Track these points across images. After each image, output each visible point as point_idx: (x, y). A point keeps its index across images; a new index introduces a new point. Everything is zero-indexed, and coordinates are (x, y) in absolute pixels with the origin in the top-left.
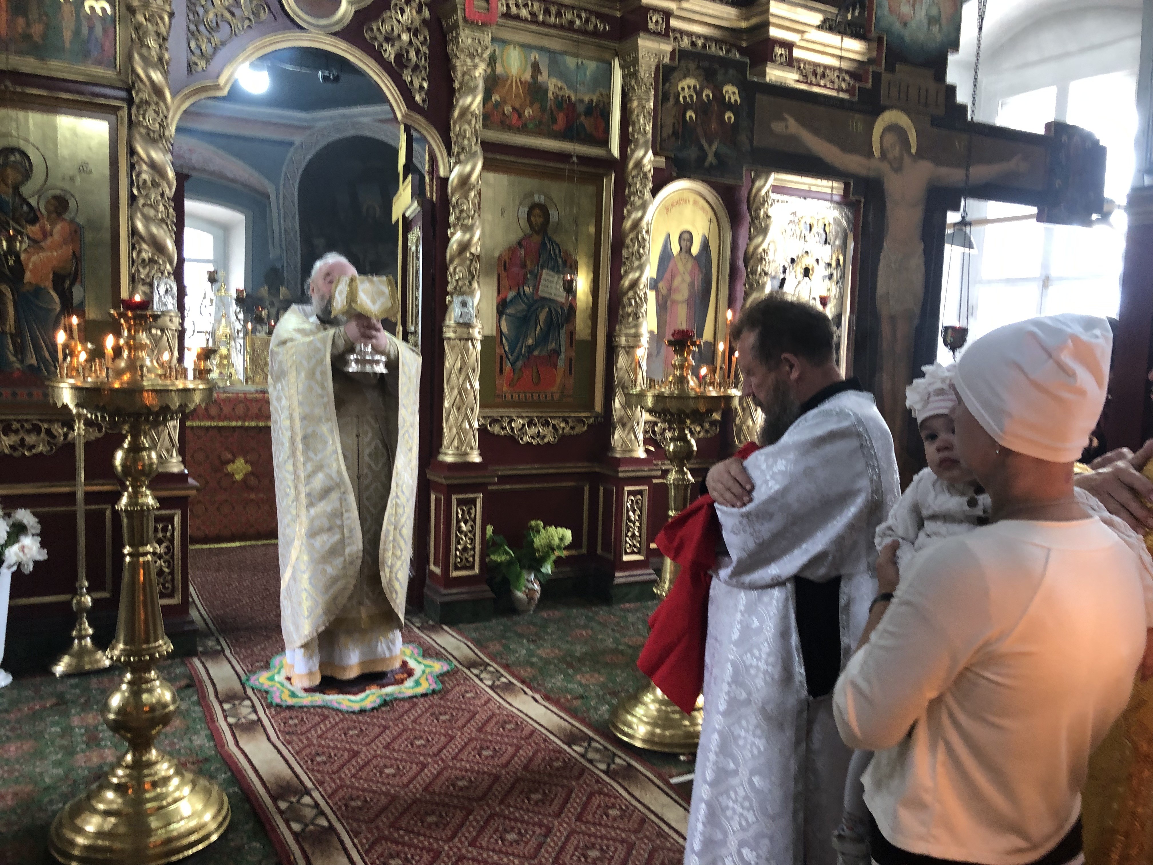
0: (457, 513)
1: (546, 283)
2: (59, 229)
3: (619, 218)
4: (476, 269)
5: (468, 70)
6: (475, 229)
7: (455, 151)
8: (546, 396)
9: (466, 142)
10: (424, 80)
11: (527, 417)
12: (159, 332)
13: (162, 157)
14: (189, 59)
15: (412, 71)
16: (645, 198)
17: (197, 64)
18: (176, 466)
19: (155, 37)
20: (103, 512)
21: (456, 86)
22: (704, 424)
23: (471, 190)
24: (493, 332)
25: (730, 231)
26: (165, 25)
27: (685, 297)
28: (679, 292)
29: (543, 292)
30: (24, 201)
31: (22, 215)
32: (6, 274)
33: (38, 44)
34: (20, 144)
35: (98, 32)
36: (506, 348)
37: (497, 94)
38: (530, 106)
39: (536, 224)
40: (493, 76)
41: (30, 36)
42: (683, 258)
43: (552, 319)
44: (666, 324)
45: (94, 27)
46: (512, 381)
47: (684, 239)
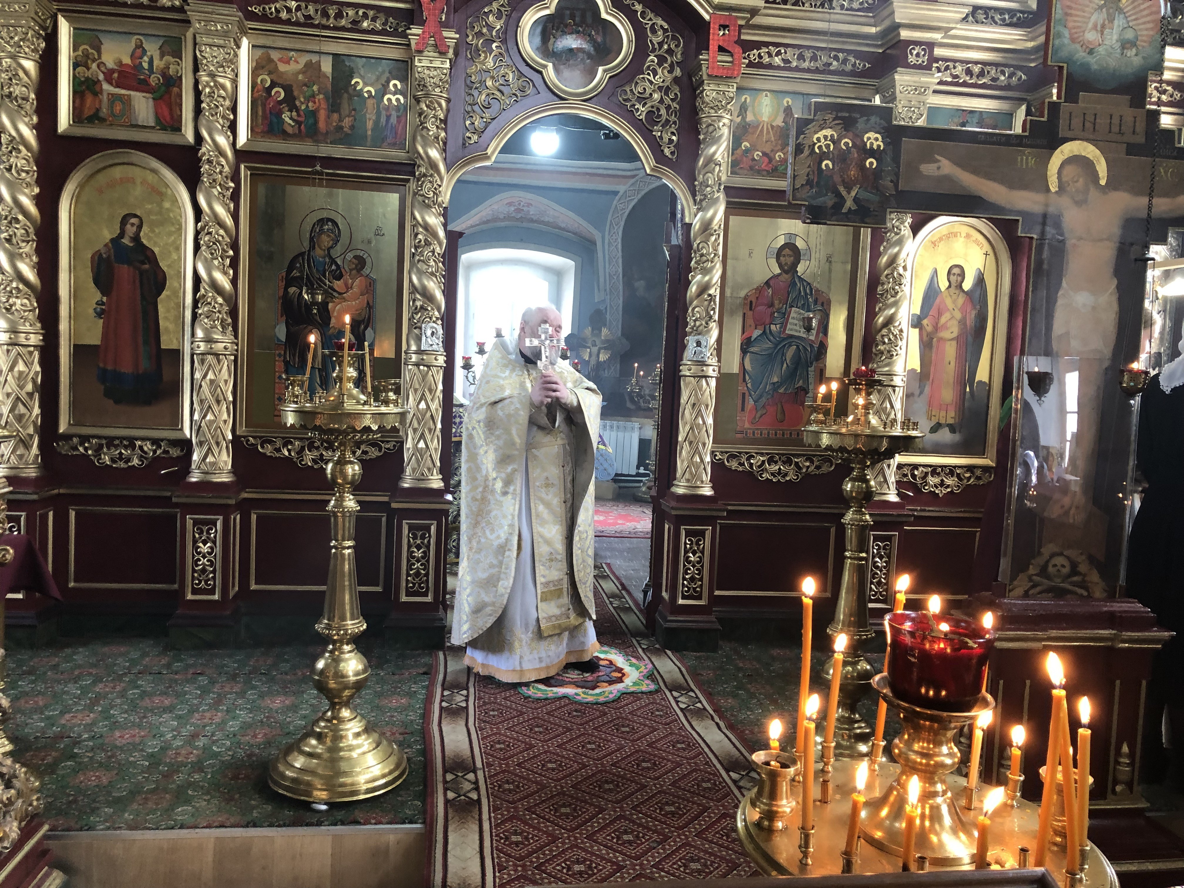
0: (686, 544)
1: (796, 322)
2: (358, 283)
3: (875, 255)
4: (714, 309)
5: (712, 121)
6: (715, 271)
7: (698, 198)
8: (791, 434)
9: (709, 189)
10: (673, 134)
11: (767, 454)
12: (426, 368)
13: (434, 220)
14: (464, 134)
15: (662, 126)
16: (902, 233)
17: (470, 138)
18: (436, 483)
19: (433, 120)
20: (379, 519)
21: (701, 137)
22: (975, 470)
23: (712, 235)
24: (736, 370)
25: (1011, 265)
26: (442, 109)
27: (955, 334)
28: (947, 329)
29: (791, 330)
30: (333, 261)
31: (331, 272)
32: (316, 321)
33: (347, 135)
34: (333, 215)
35: (393, 120)
36: (749, 385)
37: (747, 141)
38: (781, 150)
39: (786, 264)
40: (743, 124)
41: (341, 128)
42: (952, 294)
43: (800, 357)
44: (931, 363)
45: (390, 115)
46: (755, 418)
47: (954, 274)
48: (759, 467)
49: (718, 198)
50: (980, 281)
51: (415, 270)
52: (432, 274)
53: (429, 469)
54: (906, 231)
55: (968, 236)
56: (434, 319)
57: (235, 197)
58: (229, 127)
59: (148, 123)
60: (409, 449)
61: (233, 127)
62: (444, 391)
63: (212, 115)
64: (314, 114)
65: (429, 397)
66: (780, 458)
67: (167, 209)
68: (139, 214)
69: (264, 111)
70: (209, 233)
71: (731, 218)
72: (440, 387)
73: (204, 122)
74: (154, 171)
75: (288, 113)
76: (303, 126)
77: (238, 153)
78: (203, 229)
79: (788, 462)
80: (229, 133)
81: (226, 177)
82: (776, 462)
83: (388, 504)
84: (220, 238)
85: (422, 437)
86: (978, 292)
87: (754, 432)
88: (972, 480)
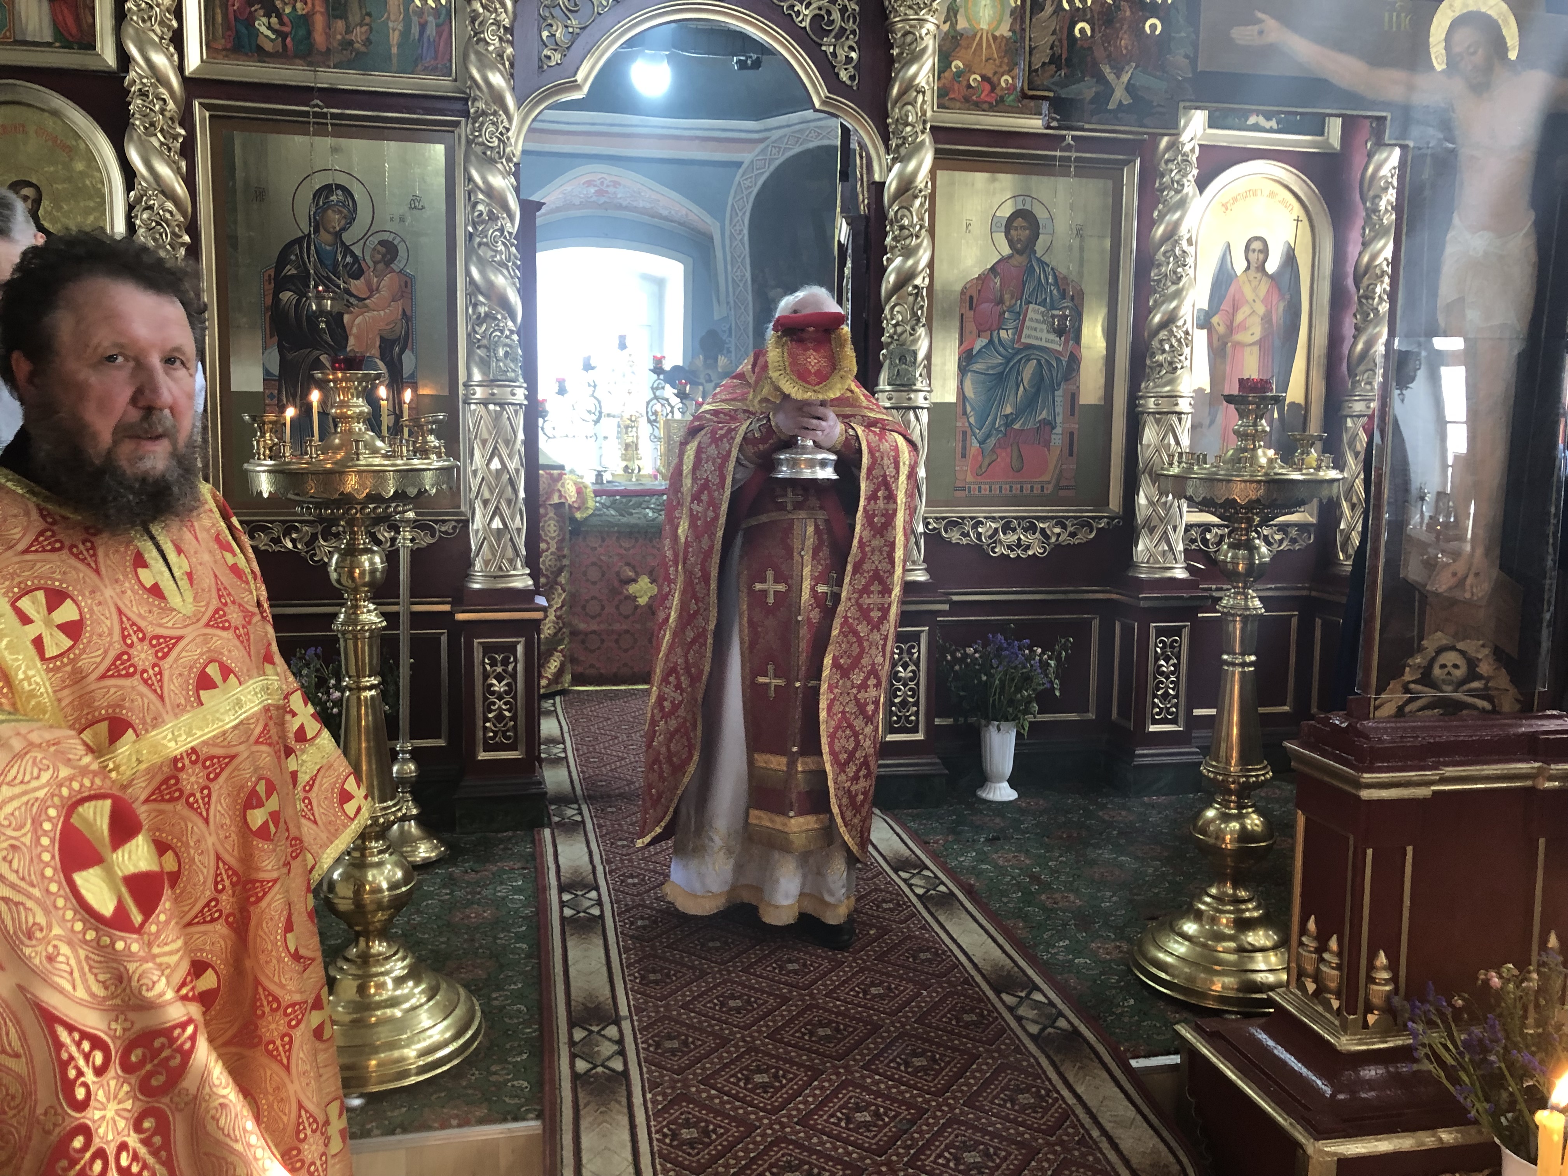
1: (1034, 325)
2: (388, 283)
3: (1146, 224)
4: (922, 307)
5: (911, 26)
6: (921, 252)
7: (893, 143)
8: (1032, 488)
9: (908, 129)
10: (851, 48)
11: (1002, 518)
12: (498, 408)
13: (500, 182)
14: (540, 52)
15: (837, 37)
16: (1185, 191)
17: (549, 58)
18: (521, 580)
19: (494, 27)
20: (437, 639)
21: (895, 52)
22: (1289, 529)
23: (916, 197)
24: (951, 397)
25: (1332, 234)
26: (506, 12)
27: (1257, 337)
28: (1245, 329)
29: (1029, 337)
30: (347, 250)
31: (345, 266)
32: (327, 343)
33: (358, 53)
34: (342, 180)
35: (431, 30)
36: (972, 420)
37: (958, 58)
38: (1009, 72)
39: (1019, 240)
40: (952, 33)
41: (351, 43)
42: (1251, 278)
43: (1042, 379)
44: (1224, 379)
45: (426, 22)
46: (980, 467)
47: (1254, 251)
48: (991, 537)
49: (923, 142)
50: (1290, 259)
51: (474, 259)
52: (502, 264)
53: (511, 561)
54: (1190, 188)
55: (1272, 194)
56: (507, 332)
57: (188, 150)
58: (171, 40)
59: (42, 37)
60: (477, 531)
61: (178, 39)
62: (526, 442)
63: (144, 21)
64: (305, 21)
65: (504, 452)
66: (1019, 525)
67: (80, 172)
68: (34, 181)
69: (225, 15)
70: (150, 208)
71: (939, 173)
72: (521, 436)
73: (131, 31)
74: (55, 113)
75: (265, 20)
76: (288, 40)
77: (186, 81)
78: (138, 200)
79: (1032, 528)
80: (172, 49)
81: (171, 119)
82: (1014, 530)
83: (451, 614)
84: (168, 216)
85: (497, 511)
86: (1287, 276)
87: (980, 488)
88: (1285, 544)
